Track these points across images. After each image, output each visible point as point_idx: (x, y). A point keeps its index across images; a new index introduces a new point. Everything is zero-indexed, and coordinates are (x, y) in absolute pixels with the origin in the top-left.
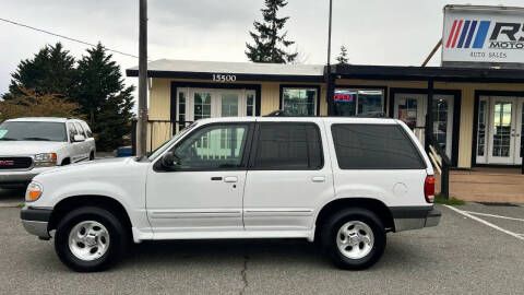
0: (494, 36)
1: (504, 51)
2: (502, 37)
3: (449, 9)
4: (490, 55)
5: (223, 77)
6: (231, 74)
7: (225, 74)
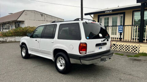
5: (108, 11)
6: (110, 10)
7: (109, 10)
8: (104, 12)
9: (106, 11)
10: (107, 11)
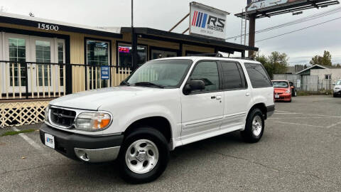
0: (209, 23)
1: (212, 31)
2: (211, 24)
3: (193, 5)
4: (208, 32)
5: (47, 26)
6: (55, 25)
7: (50, 24)
8: (35, 24)
9: (41, 23)
10: (46, 24)
